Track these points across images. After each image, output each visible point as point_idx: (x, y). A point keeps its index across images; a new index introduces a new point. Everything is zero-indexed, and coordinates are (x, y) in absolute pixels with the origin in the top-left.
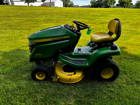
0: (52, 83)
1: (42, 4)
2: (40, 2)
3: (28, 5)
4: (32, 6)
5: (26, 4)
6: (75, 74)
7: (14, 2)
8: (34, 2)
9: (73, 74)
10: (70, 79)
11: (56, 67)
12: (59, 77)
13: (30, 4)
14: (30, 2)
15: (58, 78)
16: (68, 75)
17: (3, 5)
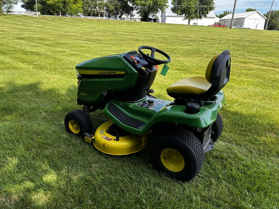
1: (218, 22)
2: (214, 18)
3: (189, 24)
4: (195, 25)
5: (186, 22)
6: (117, 140)
7: (167, 18)
8: (200, 17)
9: (115, 140)
13: (192, 22)
14: (192, 18)
16: (107, 138)
17: (148, 21)
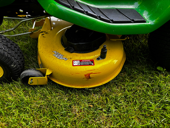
0: (30, 90)
10: (88, 77)
11: (40, 35)
12: (50, 69)
15: (48, 73)
